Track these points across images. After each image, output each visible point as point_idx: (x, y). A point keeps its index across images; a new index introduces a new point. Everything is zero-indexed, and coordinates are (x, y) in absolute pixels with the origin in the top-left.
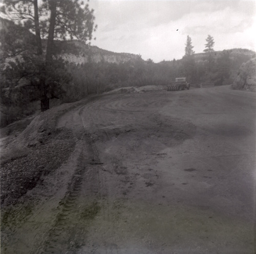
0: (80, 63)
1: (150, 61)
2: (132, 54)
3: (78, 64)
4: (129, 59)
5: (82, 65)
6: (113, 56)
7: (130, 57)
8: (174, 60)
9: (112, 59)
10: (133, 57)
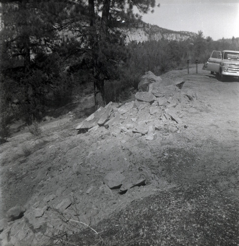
0: (142, 42)
1: (209, 39)
2: (191, 33)
3: (140, 42)
4: (188, 37)
5: (143, 43)
6: (173, 34)
7: (189, 35)
8: (233, 38)
9: (172, 37)
10: (192, 35)
